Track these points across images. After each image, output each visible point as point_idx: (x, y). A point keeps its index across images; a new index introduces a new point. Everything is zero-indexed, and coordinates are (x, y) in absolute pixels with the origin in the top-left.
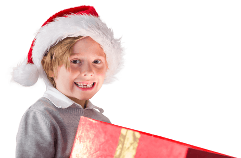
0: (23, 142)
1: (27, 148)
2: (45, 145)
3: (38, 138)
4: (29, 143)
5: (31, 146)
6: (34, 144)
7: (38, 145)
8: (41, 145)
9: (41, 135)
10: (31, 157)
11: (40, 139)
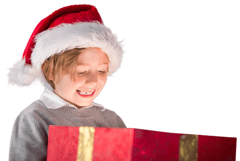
0: (14, 146)
1: (18, 151)
2: (36, 146)
3: (29, 140)
4: (20, 146)
5: (22, 148)
6: (24, 146)
7: (29, 147)
8: (32, 146)
9: (32, 137)
10: (22, 159)
11: (31, 140)
